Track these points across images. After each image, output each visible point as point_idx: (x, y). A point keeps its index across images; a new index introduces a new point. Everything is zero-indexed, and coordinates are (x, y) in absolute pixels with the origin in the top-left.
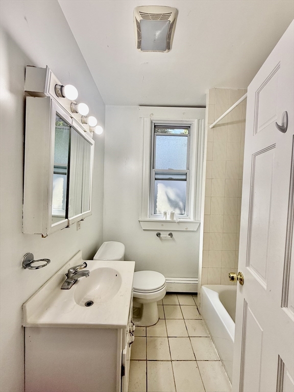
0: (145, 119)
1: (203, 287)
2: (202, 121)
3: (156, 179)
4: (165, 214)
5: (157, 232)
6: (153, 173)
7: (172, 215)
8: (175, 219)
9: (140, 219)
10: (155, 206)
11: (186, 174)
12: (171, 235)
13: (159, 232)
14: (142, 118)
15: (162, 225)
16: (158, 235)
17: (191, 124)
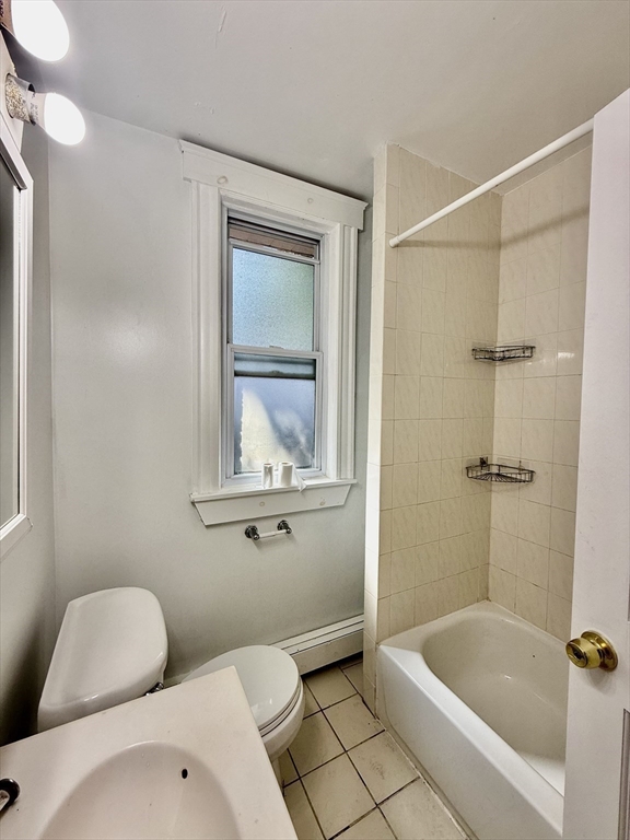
0: (201, 186)
1: (382, 647)
2: (350, 230)
3: (237, 374)
4: (269, 471)
5: (245, 526)
6: (229, 356)
7: (288, 471)
8: (294, 482)
9: (196, 496)
10: (237, 453)
11: (314, 363)
12: (283, 526)
13: (252, 524)
14: (194, 184)
15: (262, 504)
16: (251, 533)
17: (322, 235)
